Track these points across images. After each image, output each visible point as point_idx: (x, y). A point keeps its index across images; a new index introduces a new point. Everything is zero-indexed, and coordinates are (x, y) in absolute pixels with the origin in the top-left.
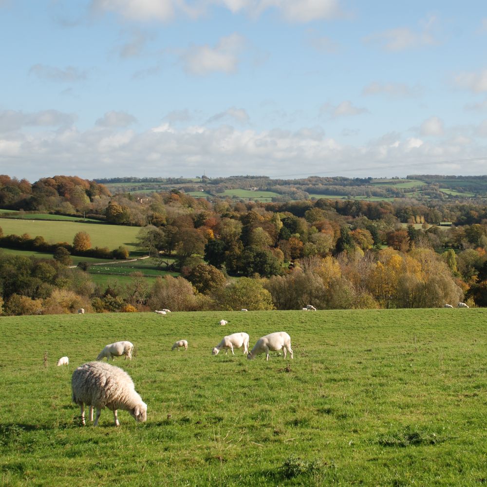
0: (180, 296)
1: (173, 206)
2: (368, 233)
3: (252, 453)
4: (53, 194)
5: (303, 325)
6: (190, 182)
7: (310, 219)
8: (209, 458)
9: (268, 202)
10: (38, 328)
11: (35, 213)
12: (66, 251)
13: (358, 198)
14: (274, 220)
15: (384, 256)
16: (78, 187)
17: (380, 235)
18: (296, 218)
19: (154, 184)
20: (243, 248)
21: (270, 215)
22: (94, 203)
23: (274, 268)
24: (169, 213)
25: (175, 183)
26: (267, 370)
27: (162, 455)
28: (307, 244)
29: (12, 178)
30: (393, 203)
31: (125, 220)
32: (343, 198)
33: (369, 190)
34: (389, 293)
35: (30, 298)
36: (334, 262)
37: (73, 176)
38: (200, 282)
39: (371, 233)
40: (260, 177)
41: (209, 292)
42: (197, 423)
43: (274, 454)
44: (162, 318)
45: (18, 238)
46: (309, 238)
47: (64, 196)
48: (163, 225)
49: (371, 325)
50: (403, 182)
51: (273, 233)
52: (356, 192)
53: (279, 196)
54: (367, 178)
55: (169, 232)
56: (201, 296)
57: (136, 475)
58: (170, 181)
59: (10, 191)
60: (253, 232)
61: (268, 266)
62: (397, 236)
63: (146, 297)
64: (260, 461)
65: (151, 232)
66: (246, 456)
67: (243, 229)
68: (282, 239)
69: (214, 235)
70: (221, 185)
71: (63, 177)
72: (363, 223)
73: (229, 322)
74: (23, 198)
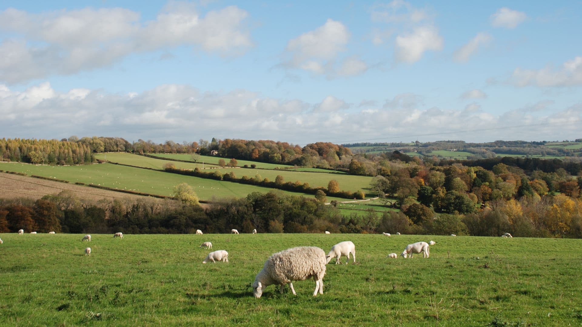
0: (400, 226)
1: (395, 162)
2: (543, 183)
3: (462, 315)
4: (315, 155)
5: (494, 247)
6: (407, 145)
7: (496, 172)
8: (427, 317)
9: (464, 159)
10: (305, 241)
11: (303, 167)
12: (323, 192)
13: (535, 157)
14: (469, 172)
15: (558, 201)
16: (331, 149)
17: (554, 184)
18: (486, 171)
19: (382, 147)
20: (445, 192)
21: (466, 168)
22: (341, 161)
23: (469, 207)
24: (392, 167)
25: (397, 146)
26: (470, 267)
27: (389, 312)
28: (495, 190)
29: (290, 145)
30: (564, 160)
31: (362, 172)
32: (523, 157)
33: (544, 150)
34: (563, 229)
35: (300, 224)
36: (516, 204)
37: (328, 142)
38: (414, 216)
39: (547, 183)
40: (458, 142)
41: (421, 224)
42: (416, 294)
43: (481, 317)
44: (388, 238)
45: (293, 184)
46: (496, 186)
47: (322, 156)
48: (388, 175)
49: (550, 250)
50: (573, 144)
51: (468, 182)
52: (533, 151)
53: (473, 155)
54: (542, 141)
55: (392, 181)
56: (415, 226)
57: (370, 323)
58: (393, 145)
59: (289, 153)
60: (454, 181)
61: (465, 206)
62: (568, 185)
63: (376, 226)
64: (470, 321)
65: (380, 180)
66: (458, 317)
67: (446, 179)
68: (476, 186)
69: (425, 183)
70: (429, 148)
71: (322, 143)
72: (540, 175)
73: (436, 242)
74: (297, 157)
